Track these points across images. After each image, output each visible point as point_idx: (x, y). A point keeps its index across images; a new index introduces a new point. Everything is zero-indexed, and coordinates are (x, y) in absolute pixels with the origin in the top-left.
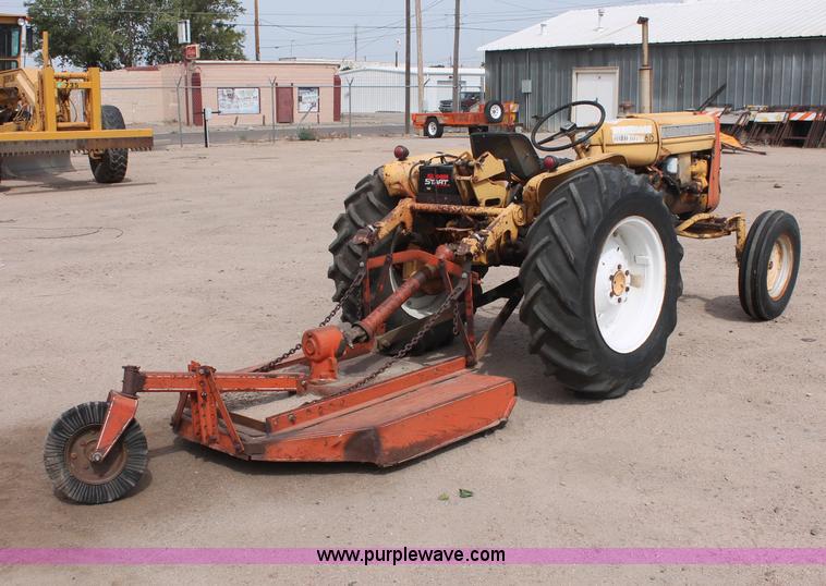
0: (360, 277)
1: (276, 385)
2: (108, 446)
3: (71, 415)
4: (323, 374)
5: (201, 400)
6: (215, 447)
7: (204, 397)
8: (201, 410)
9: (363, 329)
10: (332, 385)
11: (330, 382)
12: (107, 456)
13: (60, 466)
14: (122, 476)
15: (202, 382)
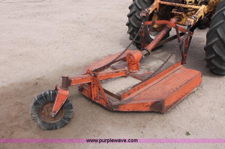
0: (142, 28)
1: (119, 75)
2: (57, 110)
3: (41, 98)
4: (134, 69)
5: (92, 85)
6: (97, 101)
7: (94, 85)
8: (92, 89)
9: (147, 51)
10: (138, 73)
11: (137, 72)
12: (57, 114)
13: (38, 118)
14: (63, 120)
15: (93, 78)
